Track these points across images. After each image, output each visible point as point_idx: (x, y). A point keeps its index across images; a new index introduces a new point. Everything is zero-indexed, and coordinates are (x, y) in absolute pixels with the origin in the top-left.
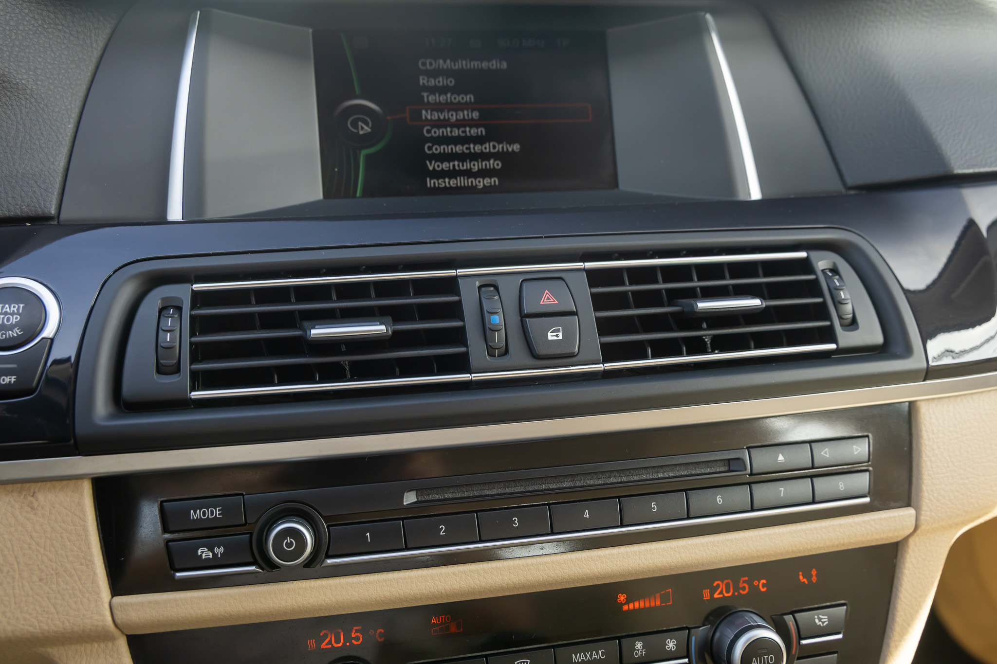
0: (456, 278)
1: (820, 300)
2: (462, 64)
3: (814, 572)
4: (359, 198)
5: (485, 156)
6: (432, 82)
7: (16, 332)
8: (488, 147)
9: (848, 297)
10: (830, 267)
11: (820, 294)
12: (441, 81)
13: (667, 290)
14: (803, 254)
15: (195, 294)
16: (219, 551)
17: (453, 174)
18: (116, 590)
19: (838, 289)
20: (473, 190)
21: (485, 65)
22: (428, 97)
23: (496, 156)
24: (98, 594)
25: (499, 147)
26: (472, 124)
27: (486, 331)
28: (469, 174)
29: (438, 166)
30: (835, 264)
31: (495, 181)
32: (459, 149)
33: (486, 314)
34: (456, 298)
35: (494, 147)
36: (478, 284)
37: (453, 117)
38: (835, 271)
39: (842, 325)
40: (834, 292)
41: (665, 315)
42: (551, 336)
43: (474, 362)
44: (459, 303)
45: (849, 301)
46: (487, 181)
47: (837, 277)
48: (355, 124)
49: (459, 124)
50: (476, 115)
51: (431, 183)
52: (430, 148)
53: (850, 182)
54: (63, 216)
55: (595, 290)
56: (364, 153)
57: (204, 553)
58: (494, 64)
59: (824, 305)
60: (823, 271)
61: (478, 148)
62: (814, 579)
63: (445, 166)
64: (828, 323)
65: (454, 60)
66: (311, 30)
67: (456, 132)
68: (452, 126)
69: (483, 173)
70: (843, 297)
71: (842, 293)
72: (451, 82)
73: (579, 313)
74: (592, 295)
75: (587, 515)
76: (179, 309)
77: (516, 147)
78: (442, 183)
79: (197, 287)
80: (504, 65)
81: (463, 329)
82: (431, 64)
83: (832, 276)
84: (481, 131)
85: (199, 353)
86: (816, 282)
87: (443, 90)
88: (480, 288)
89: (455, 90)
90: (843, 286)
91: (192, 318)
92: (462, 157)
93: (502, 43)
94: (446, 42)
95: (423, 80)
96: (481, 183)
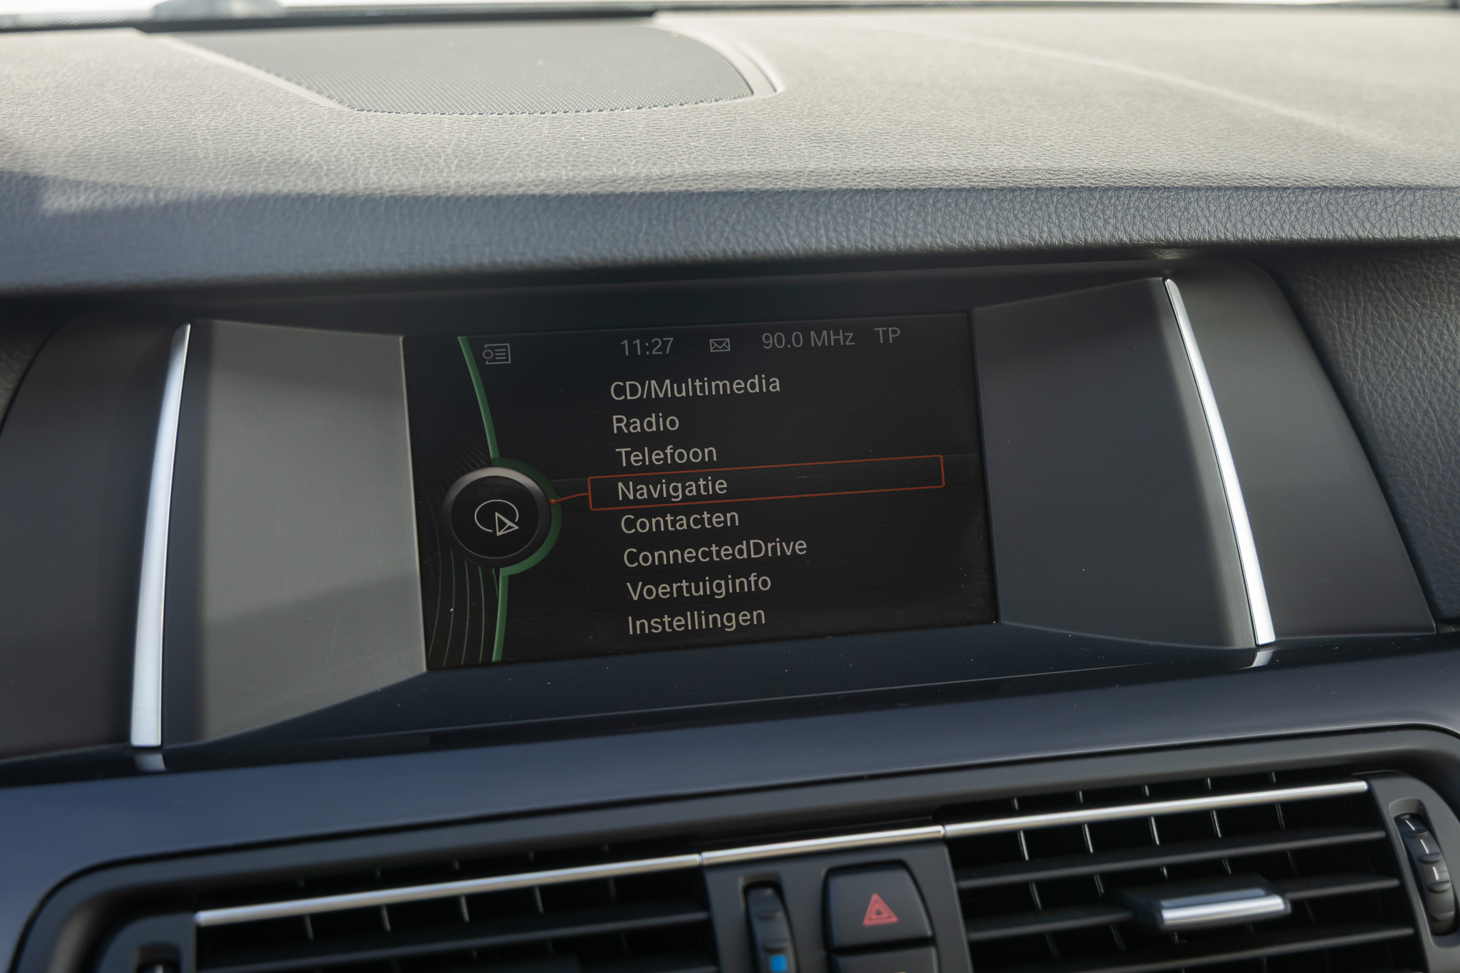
0: (699, 871)
1: (1394, 883)
2: (695, 387)
4: (496, 664)
5: (739, 568)
6: (637, 426)
8: (745, 550)
9: (1447, 876)
10: (1412, 811)
11: (1396, 872)
12: (653, 423)
13: (1106, 876)
14: (1361, 786)
17: (677, 606)
19: (1427, 862)
20: (715, 638)
21: (738, 386)
22: (628, 454)
23: (760, 566)
25: (767, 548)
26: (713, 504)
28: (709, 604)
29: (650, 592)
30: (1420, 805)
31: (759, 615)
32: (689, 555)
33: (762, 954)
34: (700, 916)
35: (758, 548)
36: (741, 883)
37: (677, 493)
38: (1421, 817)
39: (1435, 933)
40: (1420, 866)
41: (1103, 928)
44: (708, 926)
45: (1448, 886)
46: (744, 617)
47: (1426, 834)
48: (487, 518)
49: (689, 507)
50: (721, 486)
51: (635, 626)
52: (633, 558)
55: (967, 884)
56: (505, 572)
58: (756, 384)
59: (1402, 891)
60: (1398, 820)
61: (726, 552)
63: (662, 591)
64: (1408, 931)
65: (678, 380)
66: (401, 339)
67: (683, 523)
68: (676, 511)
69: (736, 602)
70: (1437, 877)
71: (1434, 869)
72: (673, 423)
73: (940, 939)
74: (963, 894)
76: (174, 967)
77: (800, 547)
78: (655, 626)
79: (206, 917)
80: (776, 385)
82: (634, 390)
83: (1417, 831)
84: (732, 518)
86: (1387, 842)
87: (657, 442)
88: (747, 890)
89: (679, 440)
90: (1438, 854)
92: (695, 572)
93: (771, 341)
94: (662, 345)
95: (618, 423)
96: (732, 622)
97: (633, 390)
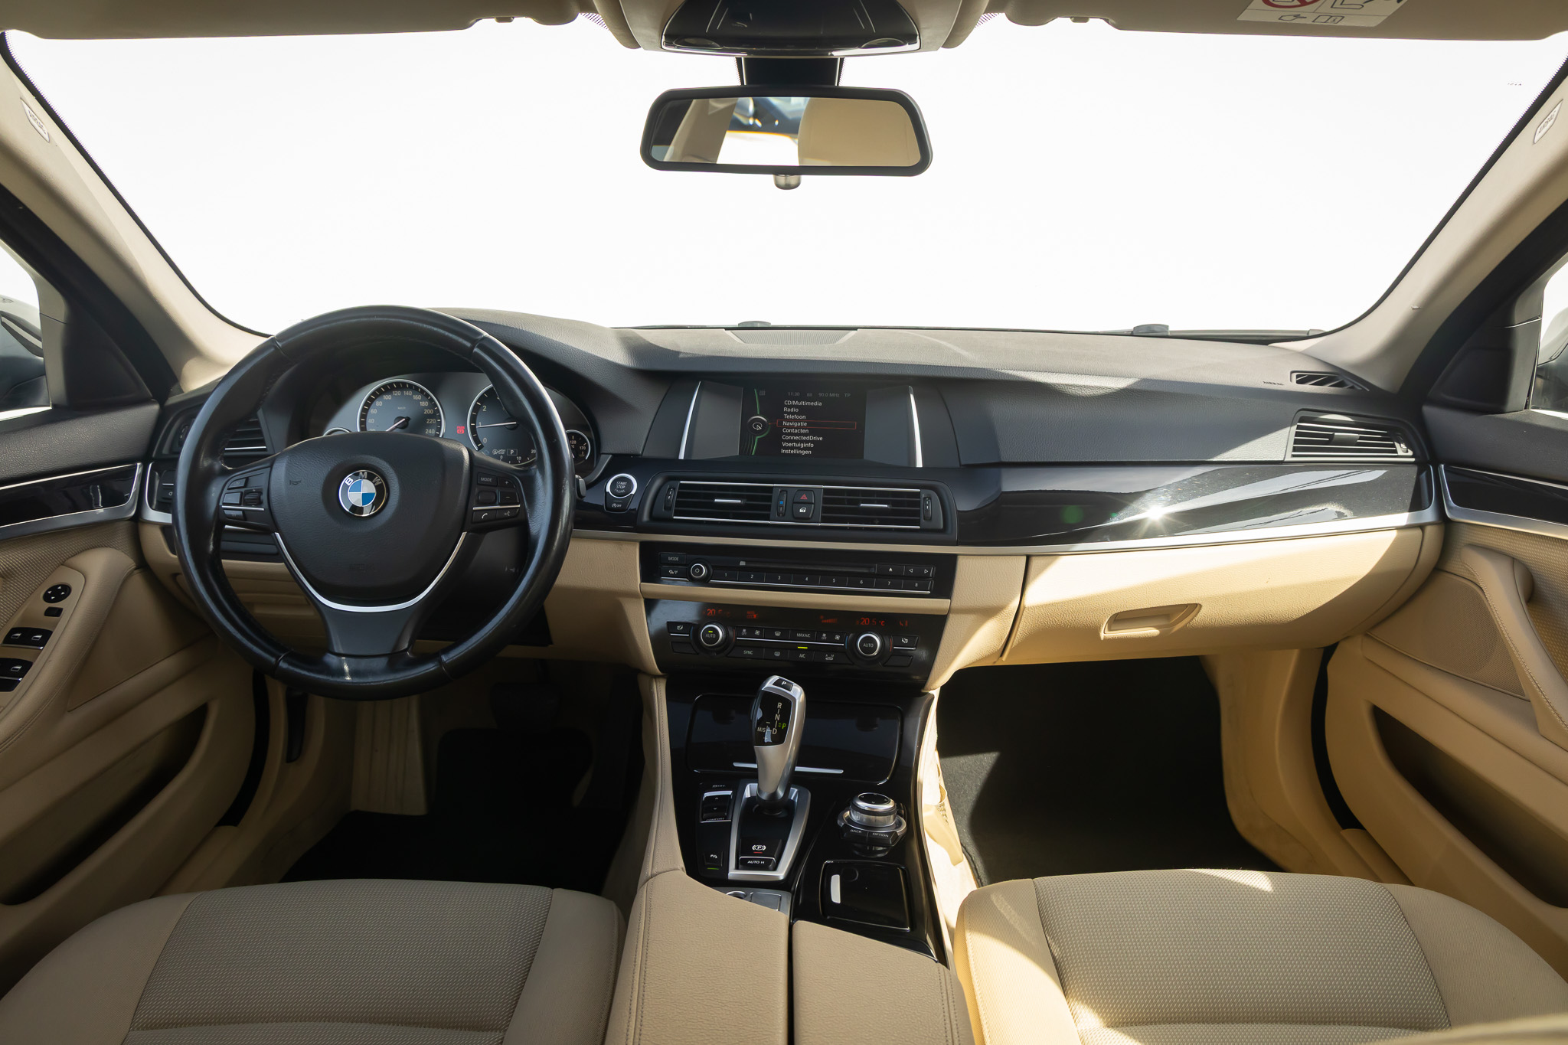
1: (918, 509)
2: (803, 403)
3: (906, 622)
4: (753, 455)
5: (807, 441)
6: (789, 410)
7: (623, 491)
8: (809, 438)
9: (932, 509)
11: (919, 506)
12: (793, 410)
14: (920, 490)
15: (681, 484)
16: (676, 572)
17: (792, 448)
18: (643, 580)
19: (929, 505)
20: (800, 454)
21: (812, 404)
22: (786, 415)
23: (812, 442)
24: (637, 580)
25: (814, 438)
26: (803, 428)
27: (778, 506)
28: (799, 448)
29: (787, 444)
31: (810, 452)
32: (796, 438)
33: (780, 500)
34: (770, 494)
35: (811, 438)
36: (782, 489)
37: (796, 425)
39: (925, 519)
40: (926, 505)
41: (845, 507)
42: (801, 511)
43: (771, 517)
44: (771, 497)
46: (806, 452)
48: (755, 426)
49: (798, 428)
50: (805, 424)
51: (783, 451)
52: (784, 437)
53: (963, 463)
54: (644, 455)
55: (825, 496)
56: (758, 437)
57: (671, 572)
58: (816, 404)
60: (924, 498)
61: (804, 438)
62: (906, 625)
63: (790, 444)
64: (920, 518)
65: (799, 401)
66: (743, 388)
67: (796, 431)
68: (795, 428)
69: (805, 449)
71: (930, 507)
72: (797, 410)
73: (816, 504)
75: (807, 579)
76: (674, 489)
77: (821, 439)
78: (787, 452)
79: (681, 482)
80: (821, 404)
81: (770, 506)
84: (807, 431)
85: (678, 504)
86: (920, 501)
87: (793, 414)
88: (781, 491)
89: (798, 413)
90: (932, 504)
91: (678, 492)
92: (797, 441)
93: (821, 394)
94: (797, 394)
95: (785, 409)
96: (804, 453)
97: (788, 402)
